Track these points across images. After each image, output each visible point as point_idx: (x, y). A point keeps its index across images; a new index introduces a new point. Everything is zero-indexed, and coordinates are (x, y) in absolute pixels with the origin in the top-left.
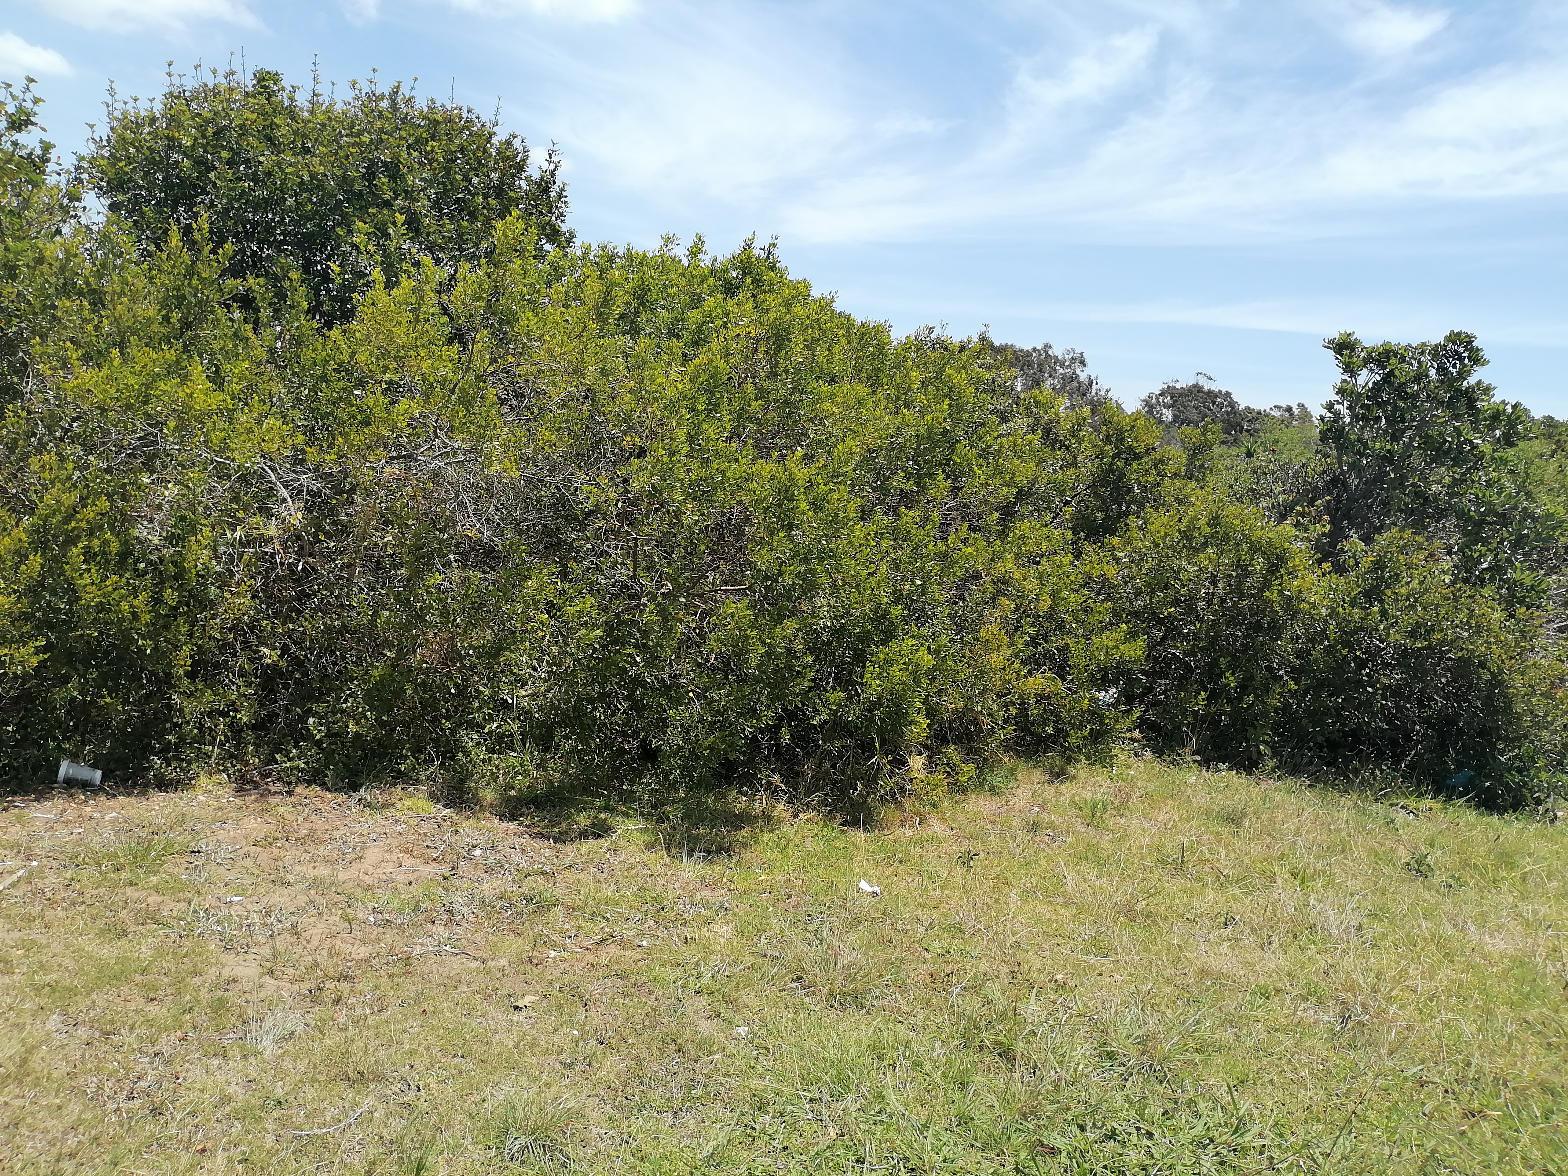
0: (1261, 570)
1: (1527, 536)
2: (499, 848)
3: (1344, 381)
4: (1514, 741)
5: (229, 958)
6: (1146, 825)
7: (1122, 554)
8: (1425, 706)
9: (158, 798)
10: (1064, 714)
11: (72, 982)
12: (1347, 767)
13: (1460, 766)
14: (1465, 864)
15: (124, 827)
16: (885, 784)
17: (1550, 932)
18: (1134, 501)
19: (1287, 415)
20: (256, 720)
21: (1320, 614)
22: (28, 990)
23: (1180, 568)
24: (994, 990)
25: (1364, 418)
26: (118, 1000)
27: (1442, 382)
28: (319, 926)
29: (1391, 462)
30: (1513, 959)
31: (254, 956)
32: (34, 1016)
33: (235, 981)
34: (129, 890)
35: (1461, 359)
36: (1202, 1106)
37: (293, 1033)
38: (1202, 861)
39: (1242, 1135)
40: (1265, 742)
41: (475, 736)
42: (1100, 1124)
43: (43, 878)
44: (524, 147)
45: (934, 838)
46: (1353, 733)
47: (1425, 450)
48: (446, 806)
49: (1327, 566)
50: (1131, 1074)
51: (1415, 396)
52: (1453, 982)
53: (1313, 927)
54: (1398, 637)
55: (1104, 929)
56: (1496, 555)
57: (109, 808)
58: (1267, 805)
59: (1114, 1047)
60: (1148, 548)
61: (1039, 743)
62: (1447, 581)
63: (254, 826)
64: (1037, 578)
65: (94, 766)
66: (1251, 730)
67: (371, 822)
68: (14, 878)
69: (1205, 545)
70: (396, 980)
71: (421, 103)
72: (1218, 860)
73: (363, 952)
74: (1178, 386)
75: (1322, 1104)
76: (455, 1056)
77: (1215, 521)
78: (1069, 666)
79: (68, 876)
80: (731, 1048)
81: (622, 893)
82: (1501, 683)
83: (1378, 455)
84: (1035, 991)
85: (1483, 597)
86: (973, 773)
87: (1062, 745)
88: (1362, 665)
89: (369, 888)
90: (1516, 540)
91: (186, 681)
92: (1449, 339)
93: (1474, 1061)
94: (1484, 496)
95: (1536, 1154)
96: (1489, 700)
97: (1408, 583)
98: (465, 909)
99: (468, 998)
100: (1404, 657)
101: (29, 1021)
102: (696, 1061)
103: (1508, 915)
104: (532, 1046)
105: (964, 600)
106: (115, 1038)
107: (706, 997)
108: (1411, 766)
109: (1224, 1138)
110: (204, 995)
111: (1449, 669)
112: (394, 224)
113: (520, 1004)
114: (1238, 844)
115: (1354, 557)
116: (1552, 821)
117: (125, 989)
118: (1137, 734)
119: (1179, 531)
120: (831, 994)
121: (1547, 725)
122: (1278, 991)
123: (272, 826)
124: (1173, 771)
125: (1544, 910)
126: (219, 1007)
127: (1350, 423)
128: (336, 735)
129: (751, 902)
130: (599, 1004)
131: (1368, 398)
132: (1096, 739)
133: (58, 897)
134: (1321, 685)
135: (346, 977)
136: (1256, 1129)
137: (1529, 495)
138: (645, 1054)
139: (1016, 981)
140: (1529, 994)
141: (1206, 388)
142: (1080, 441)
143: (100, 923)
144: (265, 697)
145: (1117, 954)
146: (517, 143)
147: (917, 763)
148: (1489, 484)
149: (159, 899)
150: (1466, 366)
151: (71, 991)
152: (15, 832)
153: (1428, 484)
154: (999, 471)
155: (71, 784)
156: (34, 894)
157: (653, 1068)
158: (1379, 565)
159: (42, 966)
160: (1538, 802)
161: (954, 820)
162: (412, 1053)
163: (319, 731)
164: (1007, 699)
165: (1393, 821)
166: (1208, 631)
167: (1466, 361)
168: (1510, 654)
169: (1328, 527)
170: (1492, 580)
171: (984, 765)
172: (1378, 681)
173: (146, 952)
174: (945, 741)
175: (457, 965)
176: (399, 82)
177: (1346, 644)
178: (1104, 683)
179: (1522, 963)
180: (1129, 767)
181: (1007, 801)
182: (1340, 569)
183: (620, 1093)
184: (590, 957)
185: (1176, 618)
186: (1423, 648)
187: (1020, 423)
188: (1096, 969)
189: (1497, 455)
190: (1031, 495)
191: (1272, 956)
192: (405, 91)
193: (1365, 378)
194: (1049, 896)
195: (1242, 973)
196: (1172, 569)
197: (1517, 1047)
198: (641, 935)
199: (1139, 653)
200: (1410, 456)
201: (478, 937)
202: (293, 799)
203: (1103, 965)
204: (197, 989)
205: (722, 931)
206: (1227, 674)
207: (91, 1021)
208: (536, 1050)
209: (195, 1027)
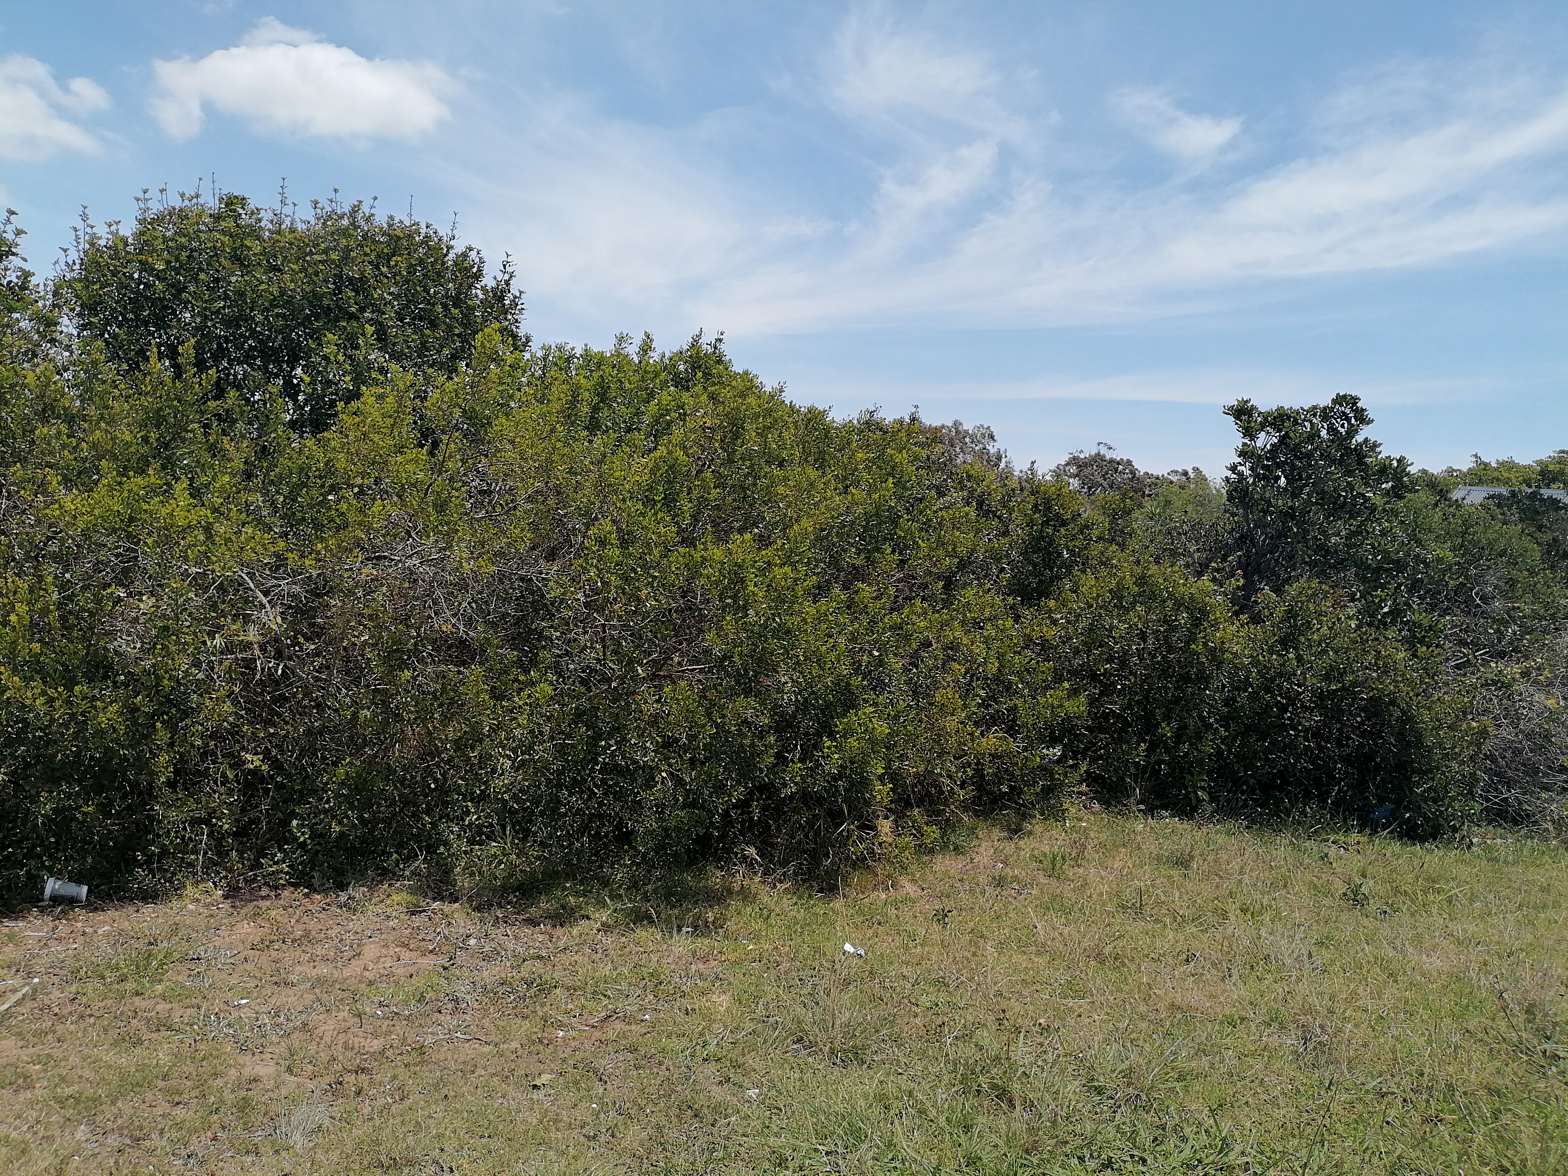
0: (1185, 624)
1: (1422, 580)
2: (493, 936)
3: (1244, 444)
4: (1427, 772)
5: (247, 1059)
6: (1103, 873)
7: (1059, 616)
8: (1343, 746)
9: (148, 910)
10: (1017, 773)
11: (95, 1093)
12: (1278, 807)
13: (1381, 800)
14: (1397, 891)
15: (119, 939)
16: (857, 848)
17: (1479, 948)
18: (1064, 564)
19: (1184, 478)
20: (238, 827)
21: (1242, 663)
22: (52, 1103)
23: (1112, 627)
24: (984, 1036)
25: (1265, 477)
26: (143, 1106)
27: (1333, 441)
28: (329, 1022)
29: (1293, 517)
30: (1450, 975)
31: (270, 1056)
32: (62, 1127)
33: (255, 1080)
34: (137, 999)
35: (1348, 419)
36: (1187, 1131)
37: (320, 1126)
38: (1159, 904)
39: (1226, 1154)
40: (1202, 788)
41: (456, 829)
42: (1095, 1154)
43: (48, 994)
44: (480, 259)
45: (906, 899)
46: (1282, 774)
47: (1322, 505)
48: (434, 899)
49: (1244, 617)
50: (1120, 1106)
51: (1309, 455)
52: (1399, 1000)
53: (1267, 958)
54: (1314, 681)
55: (1078, 973)
56: (1395, 600)
57: (100, 922)
58: (1211, 847)
59: (1101, 1081)
60: (1082, 609)
61: (994, 801)
62: (1353, 626)
63: (248, 930)
64: (984, 643)
65: (79, 882)
66: (1188, 777)
67: (363, 920)
68: (19, 995)
69: (1134, 604)
70: (412, 1069)
71: (381, 219)
72: (1173, 902)
73: (376, 1045)
74: (1082, 456)
75: (1294, 1121)
76: (481, 1137)
77: (1141, 580)
78: (1018, 725)
79: (73, 989)
80: (745, 1109)
81: (618, 971)
82: (1410, 719)
83: (1281, 512)
84: (1022, 1035)
85: (1387, 639)
86: (937, 835)
87: (1016, 803)
88: (1283, 709)
89: (371, 983)
90: (1412, 584)
91: (166, 791)
92: (1334, 401)
93: (1427, 1071)
94: (1379, 544)
95: (1490, 1152)
96: (1401, 735)
97: (1318, 630)
98: (468, 997)
99: (487, 1081)
100: (1322, 700)
101: (57, 1133)
102: (713, 1125)
103: (1441, 935)
104: (555, 1121)
105: (917, 667)
106: (147, 1143)
107: (714, 1063)
108: (1336, 804)
109: (1211, 1158)
110: (229, 1097)
111: (1362, 710)
112: (364, 335)
113: (538, 1082)
114: (1189, 885)
115: (1268, 608)
116: (1469, 847)
117: (149, 1096)
118: (1084, 788)
119: (1110, 591)
120: (832, 1051)
121: (1455, 756)
122: (1243, 1019)
123: (266, 930)
124: (1120, 820)
125: (1471, 928)
126: (244, 1106)
127: (1254, 482)
128: (321, 836)
129: (743, 971)
130: (613, 1077)
131: (1268, 459)
132: (1048, 794)
133: (65, 1012)
134: (1248, 730)
135: (363, 1070)
136: (1238, 1148)
137: (1419, 542)
138: (664, 1121)
139: (1002, 1027)
140: (1468, 1006)
141: (1108, 457)
142: (1011, 511)
143: (113, 1034)
144: (246, 802)
145: (1092, 995)
146: (473, 255)
147: (885, 826)
148: (1383, 533)
149: (169, 1006)
150: (1353, 425)
151: (96, 1100)
152: (10, 952)
153: (1328, 537)
154: (940, 542)
155: (56, 900)
156: (41, 1010)
157: (672, 1134)
158: (1291, 614)
159: (62, 1079)
160: (1455, 830)
161: (924, 880)
162: (439, 1136)
163: (303, 834)
164: (964, 760)
165: (1326, 855)
166: (1142, 686)
167: (1353, 421)
168: (1416, 691)
169: (1242, 581)
170: (1393, 622)
171: (948, 826)
172: (1300, 724)
173: (164, 1057)
174: (908, 805)
175: (469, 1050)
176: (360, 202)
177: (1268, 690)
178: (1053, 741)
179: (1459, 979)
180: (1080, 820)
181: (972, 859)
182: (1256, 619)
183: (645, 1161)
184: (597, 1034)
185: (1111, 675)
186: (1337, 690)
187: (955, 496)
188: (1075, 1011)
189: (1387, 507)
190: (970, 563)
191: (1234, 988)
192: (365, 209)
193: (1264, 440)
194: (1022, 948)
195: (1208, 1005)
196: (1104, 627)
197: (1463, 1056)
198: (643, 1009)
199: (1082, 709)
200: (1309, 511)
201: (486, 1022)
202: (282, 902)
203: (1080, 1007)
204: (221, 1091)
205: (721, 1001)
206: (1163, 725)
207: (121, 1128)
208: (560, 1125)
209: (223, 1128)
